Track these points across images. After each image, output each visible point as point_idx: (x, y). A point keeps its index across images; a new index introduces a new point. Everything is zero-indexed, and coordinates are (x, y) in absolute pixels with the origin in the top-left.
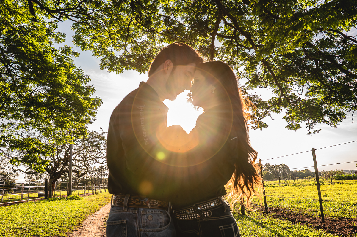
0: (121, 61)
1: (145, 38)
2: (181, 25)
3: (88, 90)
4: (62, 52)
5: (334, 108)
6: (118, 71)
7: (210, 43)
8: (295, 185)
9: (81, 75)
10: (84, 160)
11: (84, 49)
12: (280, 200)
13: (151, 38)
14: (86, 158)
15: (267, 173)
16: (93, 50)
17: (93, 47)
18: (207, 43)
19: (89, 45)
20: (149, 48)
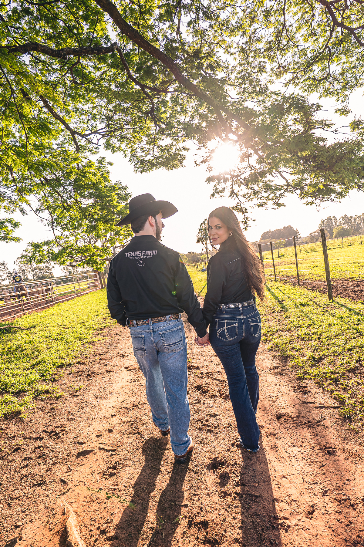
1: (169, 141)
4: (98, 163)
6: (148, 171)
9: (120, 186)
11: (114, 152)
13: (174, 140)
15: (343, 229)
16: (122, 152)
17: (122, 150)
19: (118, 148)
20: (174, 150)
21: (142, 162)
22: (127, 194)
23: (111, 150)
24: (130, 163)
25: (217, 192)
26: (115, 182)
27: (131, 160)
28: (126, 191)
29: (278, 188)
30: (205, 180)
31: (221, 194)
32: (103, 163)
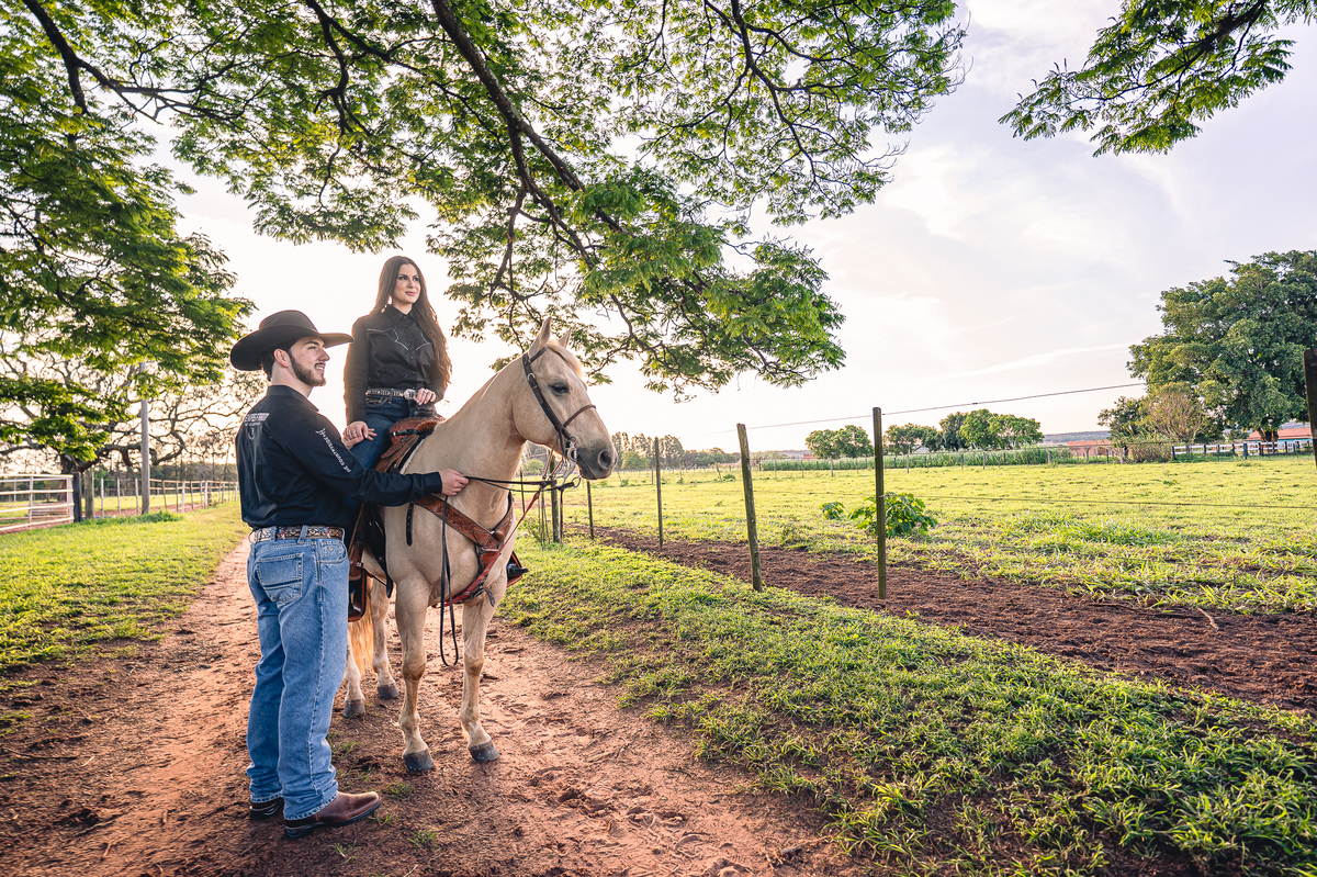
0: (308, 220)
1: (366, 182)
2: (446, 170)
3: (220, 280)
5: (716, 362)
6: (296, 238)
7: (508, 218)
8: (681, 482)
9: (204, 248)
10: (169, 419)
11: (201, 170)
12: (635, 514)
13: (381, 185)
14: (176, 416)
16: (227, 178)
17: (227, 172)
18: (501, 218)
19: (215, 165)
20: (376, 205)
21: (284, 210)
22: (221, 276)
23: (193, 163)
24: (249, 202)
25: (467, 324)
26: (190, 236)
27: (254, 196)
28: (221, 267)
29: (602, 343)
30: (447, 289)
31: (476, 331)
32: (162, 182)
